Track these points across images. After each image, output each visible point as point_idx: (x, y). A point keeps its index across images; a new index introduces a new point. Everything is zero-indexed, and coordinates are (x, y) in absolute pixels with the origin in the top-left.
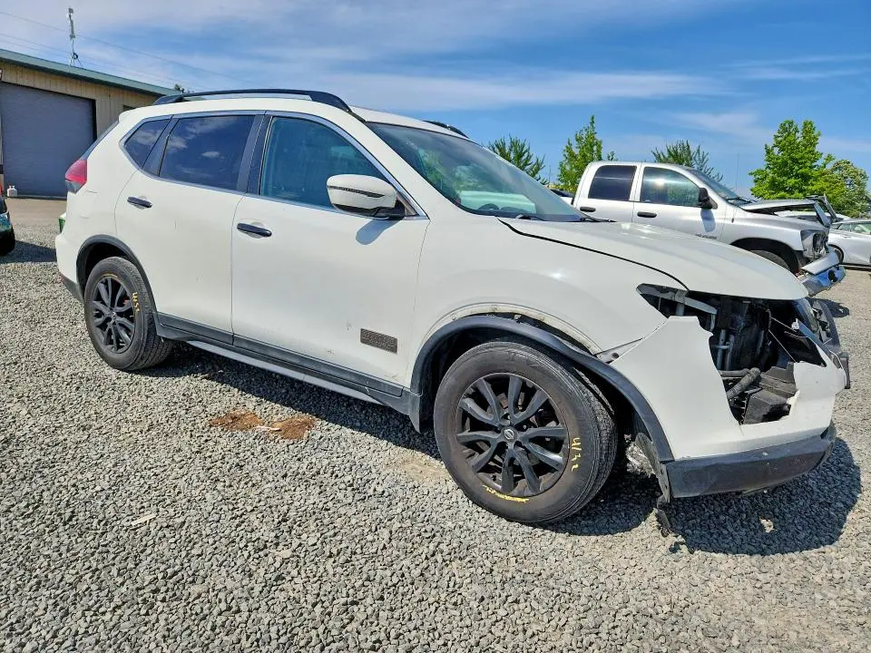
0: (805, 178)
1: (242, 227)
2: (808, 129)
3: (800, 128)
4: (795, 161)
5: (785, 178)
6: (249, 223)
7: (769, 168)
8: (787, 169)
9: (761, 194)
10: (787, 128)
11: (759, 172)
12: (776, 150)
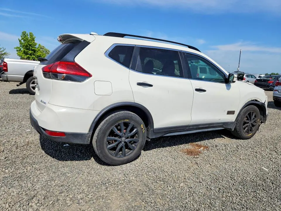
0: (34, 51)
1: (197, 90)
2: (31, 35)
3: (29, 34)
4: (30, 45)
5: (28, 51)
6: (198, 88)
7: (21, 47)
8: (28, 48)
9: (21, 55)
10: (24, 34)
11: (18, 48)
12: (22, 41)
